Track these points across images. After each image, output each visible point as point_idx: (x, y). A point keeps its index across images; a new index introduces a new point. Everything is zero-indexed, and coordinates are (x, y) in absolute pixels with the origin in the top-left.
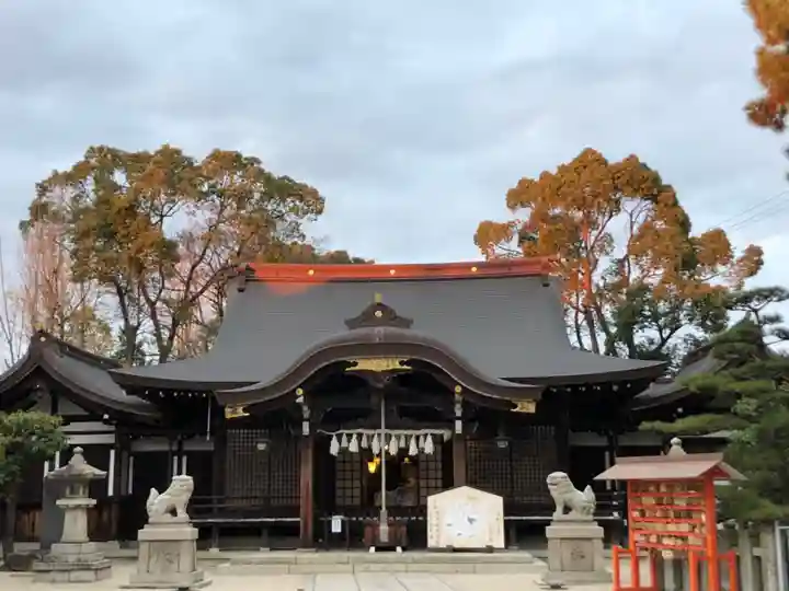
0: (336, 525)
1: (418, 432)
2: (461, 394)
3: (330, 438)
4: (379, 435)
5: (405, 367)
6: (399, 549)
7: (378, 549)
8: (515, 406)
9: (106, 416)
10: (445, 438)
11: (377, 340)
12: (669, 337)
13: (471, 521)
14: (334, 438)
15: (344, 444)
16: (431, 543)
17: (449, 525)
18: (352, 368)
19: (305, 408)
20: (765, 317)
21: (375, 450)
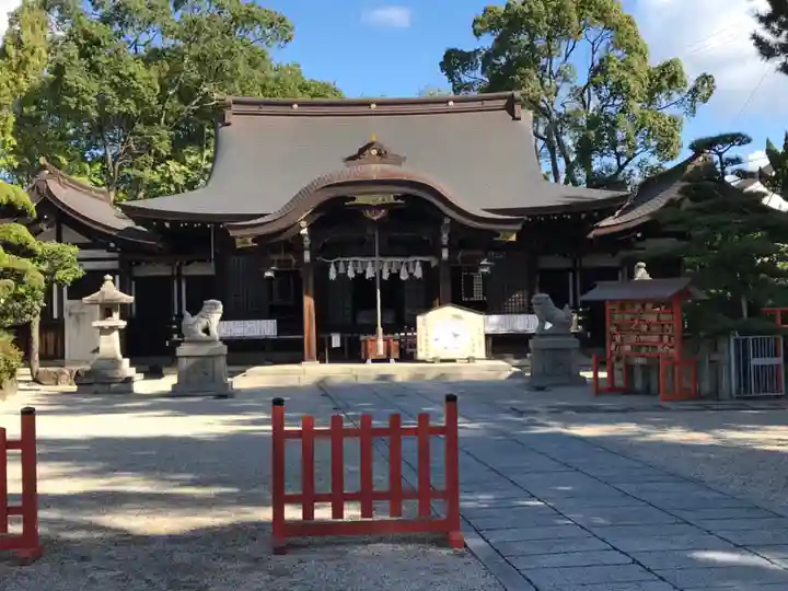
0: (336, 341)
1: (408, 260)
2: (449, 225)
3: (329, 265)
4: (373, 261)
5: (399, 201)
6: (392, 360)
8: (498, 235)
9: (112, 245)
10: (433, 264)
11: (375, 177)
12: (626, 163)
13: (456, 335)
14: (332, 266)
15: (341, 271)
16: (421, 355)
17: (436, 340)
18: (351, 203)
19: (307, 239)
20: (727, 159)
21: (369, 274)
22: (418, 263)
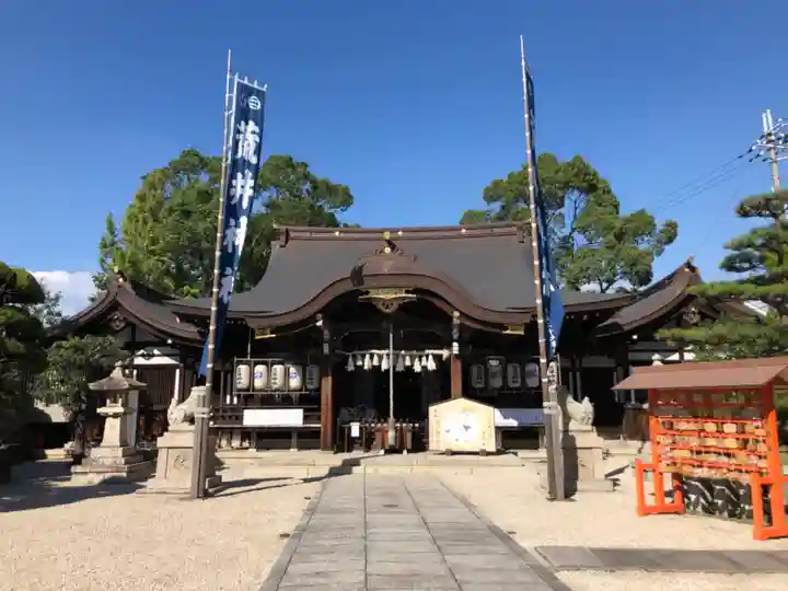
0: (355, 430)
1: (420, 353)
2: (458, 318)
3: (347, 358)
4: (388, 355)
5: (410, 295)
7: (387, 452)
8: (506, 329)
9: (170, 341)
10: (444, 357)
11: (386, 271)
12: (607, 288)
13: (467, 428)
16: (432, 446)
17: (448, 431)
19: (326, 332)
21: (384, 366)
22: (430, 357)
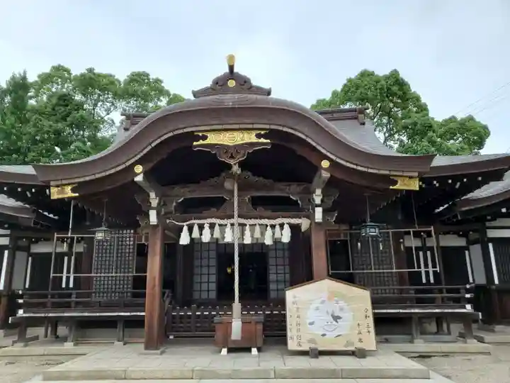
1: (273, 222)
2: (328, 170)
4: (232, 225)
5: (262, 140)
6: (254, 351)
7: (230, 350)
8: (395, 183)
10: (303, 228)
13: (336, 318)
14: (185, 229)
15: (196, 234)
16: (292, 345)
17: (311, 324)
18: (201, 142)
